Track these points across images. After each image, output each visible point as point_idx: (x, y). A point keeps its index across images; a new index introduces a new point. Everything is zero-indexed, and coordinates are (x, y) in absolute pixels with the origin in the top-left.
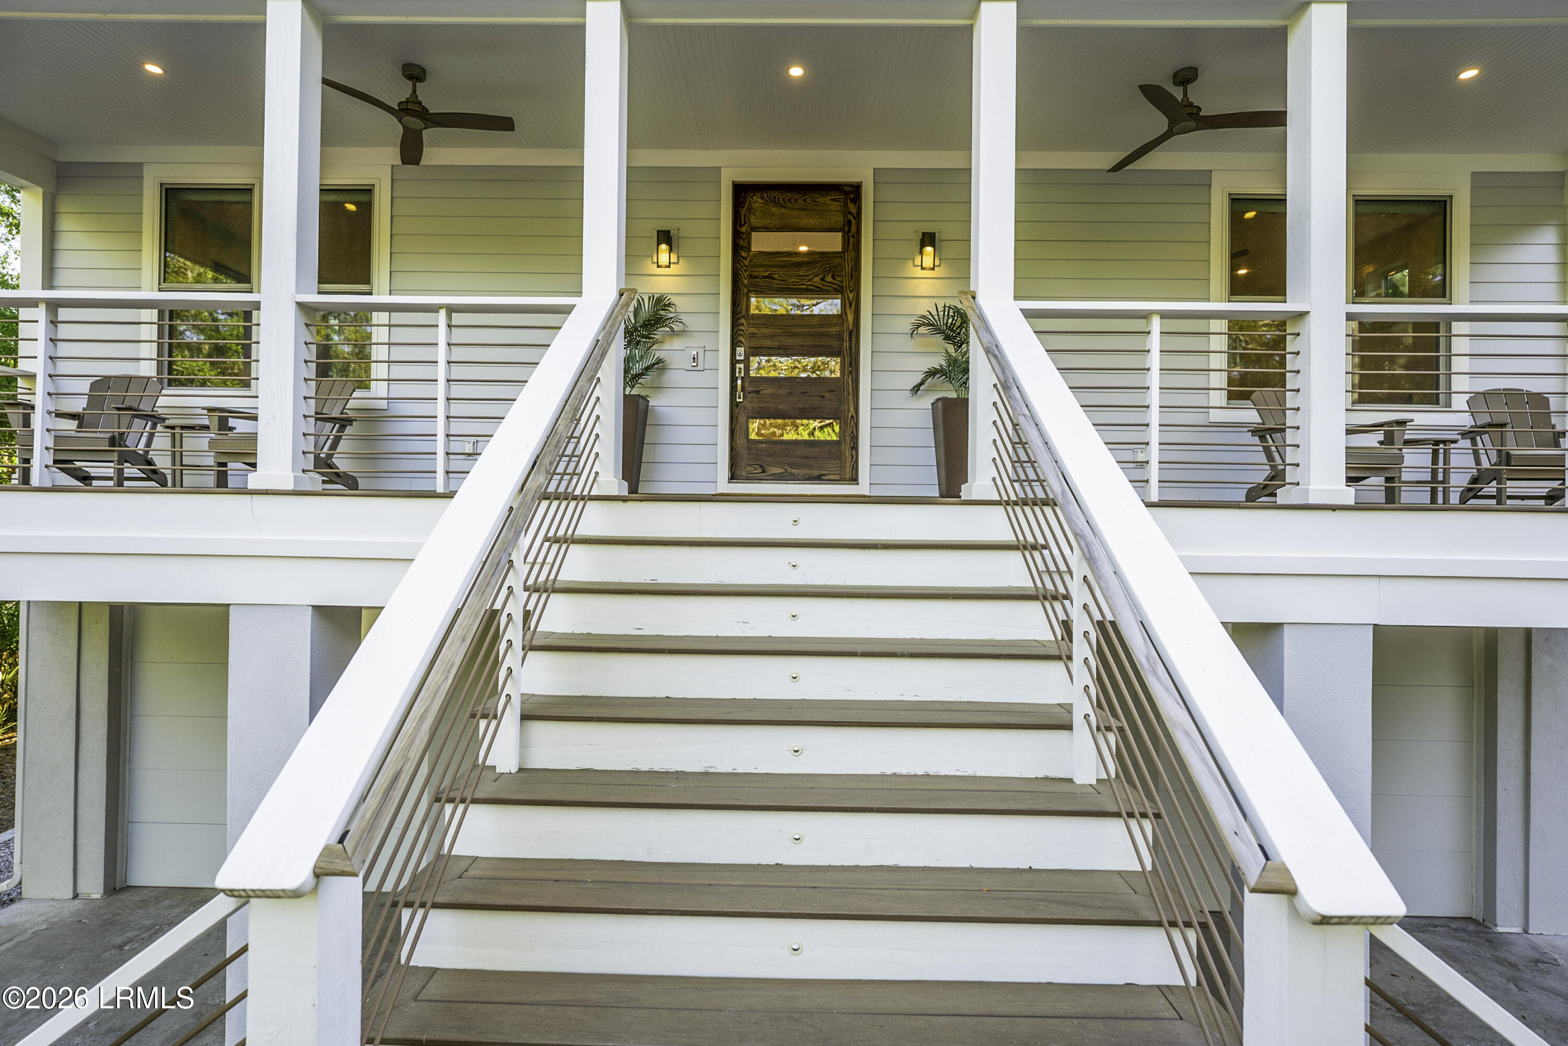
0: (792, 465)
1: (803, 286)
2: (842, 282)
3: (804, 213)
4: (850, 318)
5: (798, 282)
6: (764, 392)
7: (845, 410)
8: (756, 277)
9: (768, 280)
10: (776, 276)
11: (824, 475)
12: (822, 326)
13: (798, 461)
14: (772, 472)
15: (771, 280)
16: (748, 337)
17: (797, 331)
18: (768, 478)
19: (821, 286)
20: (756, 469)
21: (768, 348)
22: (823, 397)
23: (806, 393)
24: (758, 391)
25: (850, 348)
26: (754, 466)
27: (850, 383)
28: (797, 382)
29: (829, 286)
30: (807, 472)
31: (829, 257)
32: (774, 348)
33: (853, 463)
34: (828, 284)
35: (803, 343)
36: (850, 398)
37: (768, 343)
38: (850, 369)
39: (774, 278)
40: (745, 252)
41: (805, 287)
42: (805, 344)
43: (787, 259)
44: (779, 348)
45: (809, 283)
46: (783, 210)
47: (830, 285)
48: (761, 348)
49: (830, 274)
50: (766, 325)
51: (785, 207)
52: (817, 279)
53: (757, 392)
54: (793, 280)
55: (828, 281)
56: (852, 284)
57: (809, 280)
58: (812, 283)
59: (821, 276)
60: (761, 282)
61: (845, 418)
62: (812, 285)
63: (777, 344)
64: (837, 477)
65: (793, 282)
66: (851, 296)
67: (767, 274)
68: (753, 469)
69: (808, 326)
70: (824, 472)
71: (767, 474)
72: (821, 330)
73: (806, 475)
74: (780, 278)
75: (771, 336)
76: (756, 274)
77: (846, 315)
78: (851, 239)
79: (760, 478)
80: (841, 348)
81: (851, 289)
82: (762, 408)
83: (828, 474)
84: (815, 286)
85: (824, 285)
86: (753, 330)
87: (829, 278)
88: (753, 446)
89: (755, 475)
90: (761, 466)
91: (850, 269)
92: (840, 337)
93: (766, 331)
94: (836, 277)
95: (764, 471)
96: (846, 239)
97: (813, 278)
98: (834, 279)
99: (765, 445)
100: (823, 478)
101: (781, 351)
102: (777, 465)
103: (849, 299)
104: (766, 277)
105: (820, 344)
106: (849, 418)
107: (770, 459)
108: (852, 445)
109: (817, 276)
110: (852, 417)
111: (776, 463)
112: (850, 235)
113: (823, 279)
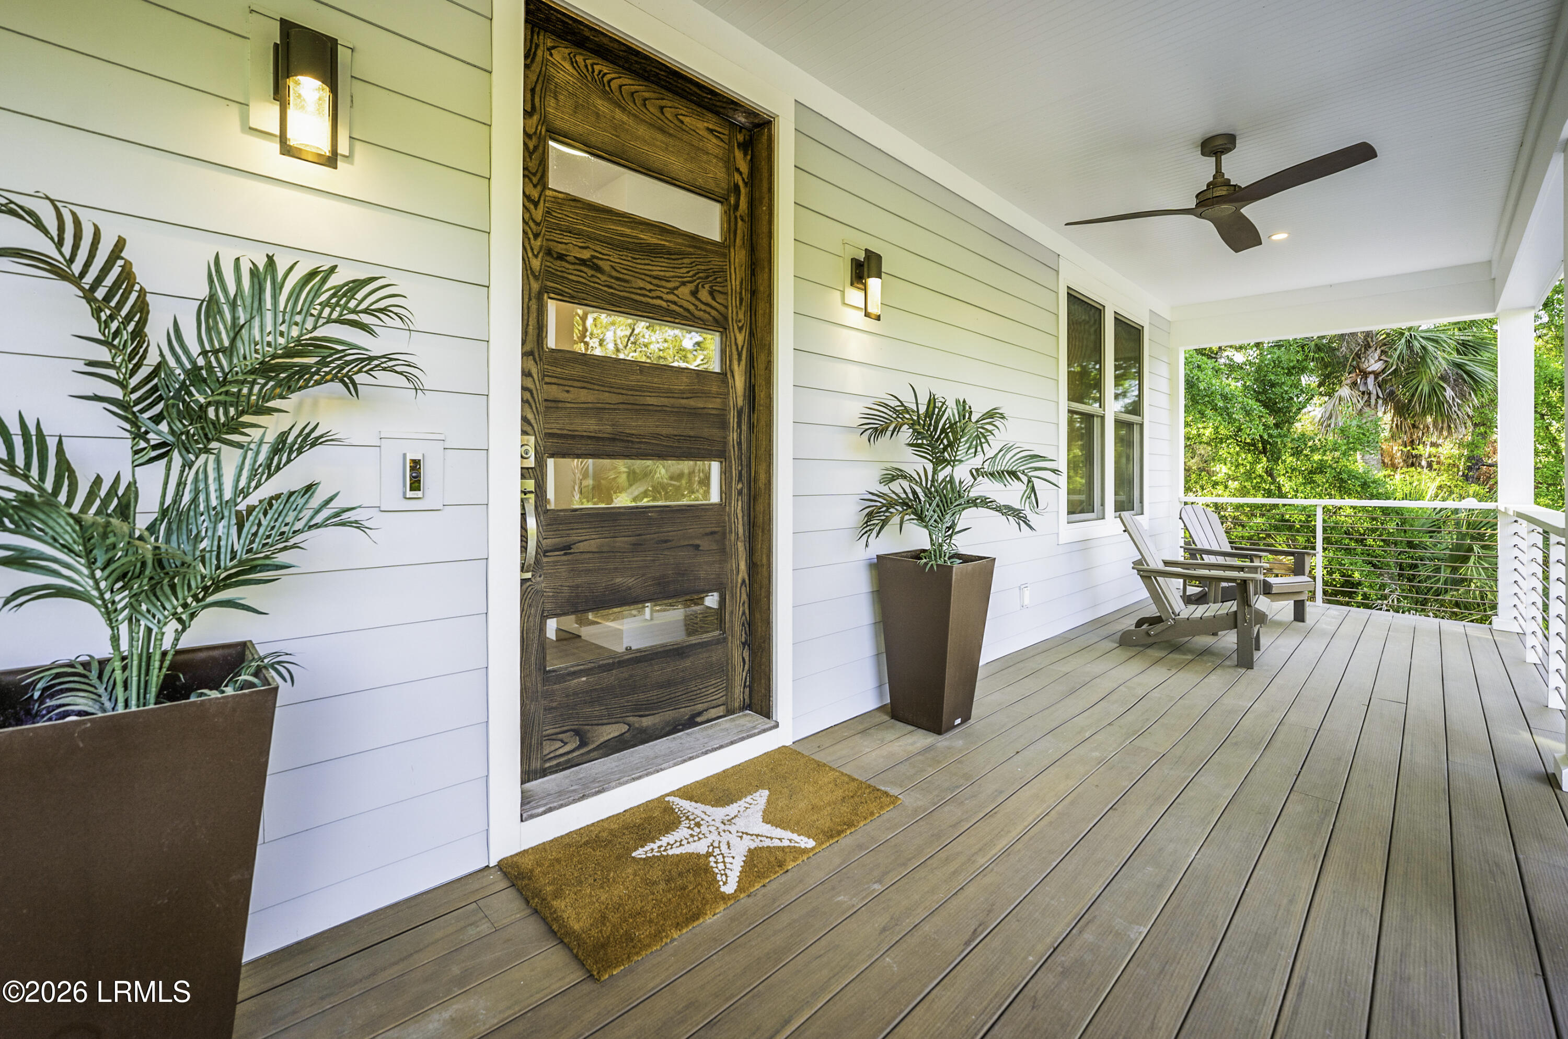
0: (641, 709)
1: (658, 302)
2: (726, 307)
3: (660, 136)
4: (739, 382)
5: (650, 291)
6: (582, 547)
7: (732, 570)
8: (561, 257)
9: (590, 272)
10: (605, 265)
11: (700, 714)
12: (694, 394)
13: (653, 694)
14: (602, 740)
15: (593, 272)
16: (541, 409)
17: (650, 401)
18: (595, 754)
19: (692, 308)
20: (566, 743)
21: (589, 437)
22: (697, 547)
23: (666, 541)
24: (569, 547)
25: (740, 443)
26: (560, 736)
27: (740, 516)
28: (650, 518)
29: (705, 311)
30: (669, 715)
31: (706, 250)
32: (603, 439)
33: (744, 674)
34: (703, 307)
35: (659, 430)
36: (739, 544)
37: (590, 425)
38: (740, 486)
39: (598, 269)
40: (535, 186)
41: (664, 304)
42: (664, 431)
43: (628, 231)
44: (614, 440)
45: (671, 297)
46: (619, 114)
47: (708, 309)
48: (573, 437)
49: (707, 286)
50: (586, 383)
51: (623, 109)
52: (685, 291)
53: (566, 548)
54: (641, 284)
55: (704, 299)
56: (741, 316)
57: (672, 291)
58: (676, 299)
59: (691, 287)
60: (574, 274)
61: (732, 588)
62: (675, 303)
63: (609, 429)
64: (721, 710)
65: (641, 289)
66: (740, 338)
67: (586, 255)
68: (560, 744)
69: (669, 393)
70: (700, 707)
71: (591, 747)
72: (692, 403)
73: (668, 723)
74: (614, 274)
75: (598, 410)
76: (560, 248)
77: (733, 376)
78: (740, 223)
79: (576, 761)
80: (725, 443)
81: (740, 325)
82: (577, 586)
83: (706, 710)
84: (681, 306)
85: (696, 306)
86: (555, 392)
87: (704, 295)
88: (556, 687)
89: (562, 759)
90: (577, 732)
91: (738, 283)
92: (723, 425)
93: (584, 396)
94: (715, 294)
95: (583, 744)
96: (733, 219)
97: (676, 288)
98: (714, 299)
99: (584, 679)
100: (699, 719)
101: (618, 447)
102: (612, 719)
103: (736, 345)
104: (583, 262)
105: (692, 433)
106: (739, 585)
107: (597, 710)
108: (743, 640)
109: (684, 284)
110: (744, 581)
111: (610, 716)
112: (738, 214)
113: (694, 293)
